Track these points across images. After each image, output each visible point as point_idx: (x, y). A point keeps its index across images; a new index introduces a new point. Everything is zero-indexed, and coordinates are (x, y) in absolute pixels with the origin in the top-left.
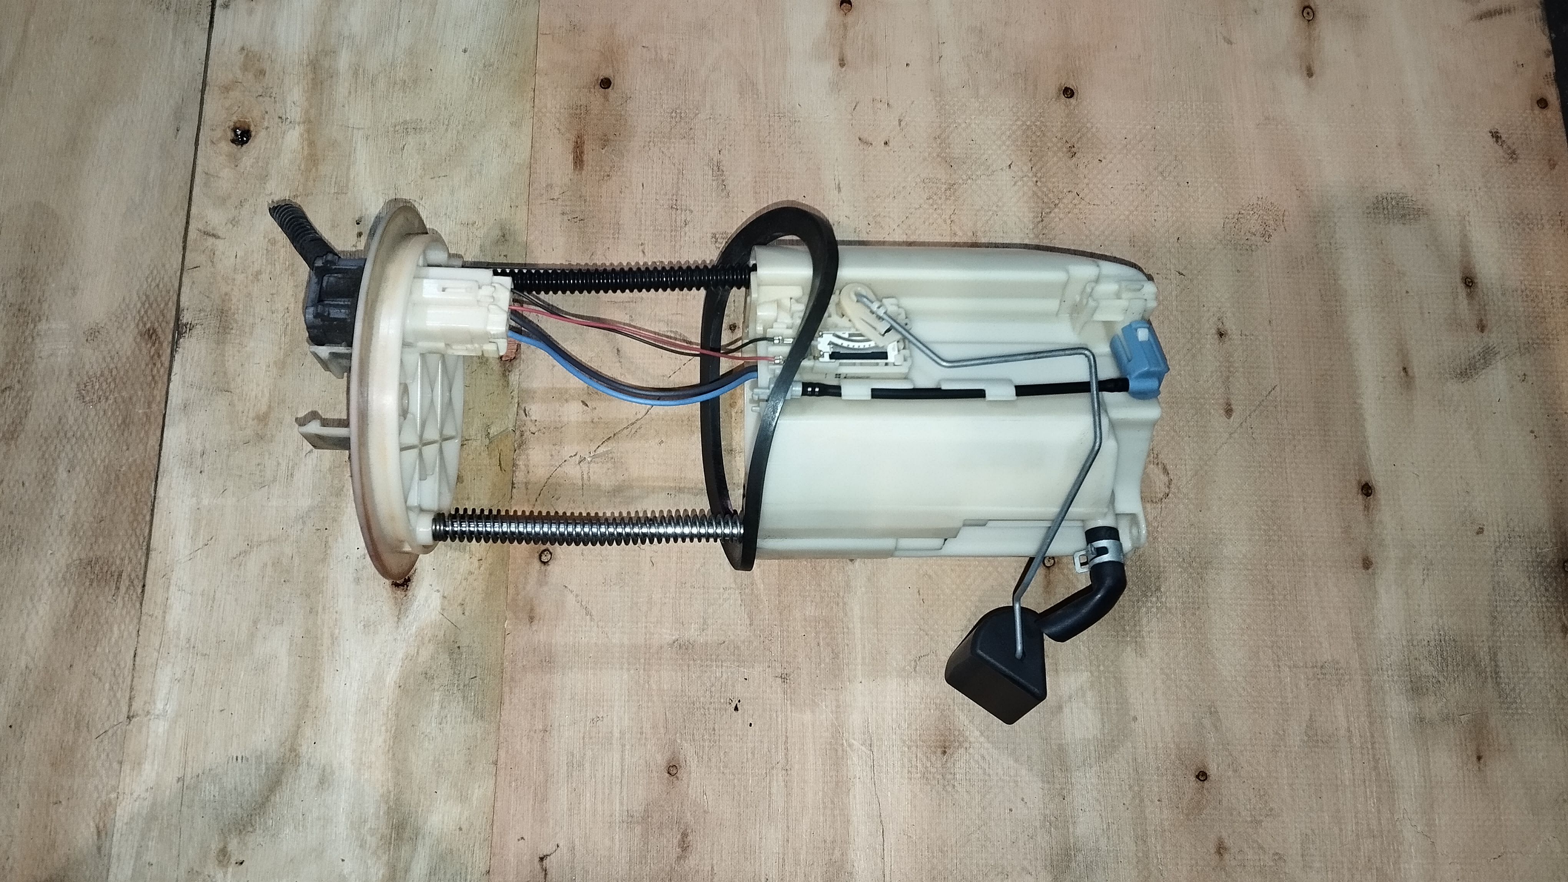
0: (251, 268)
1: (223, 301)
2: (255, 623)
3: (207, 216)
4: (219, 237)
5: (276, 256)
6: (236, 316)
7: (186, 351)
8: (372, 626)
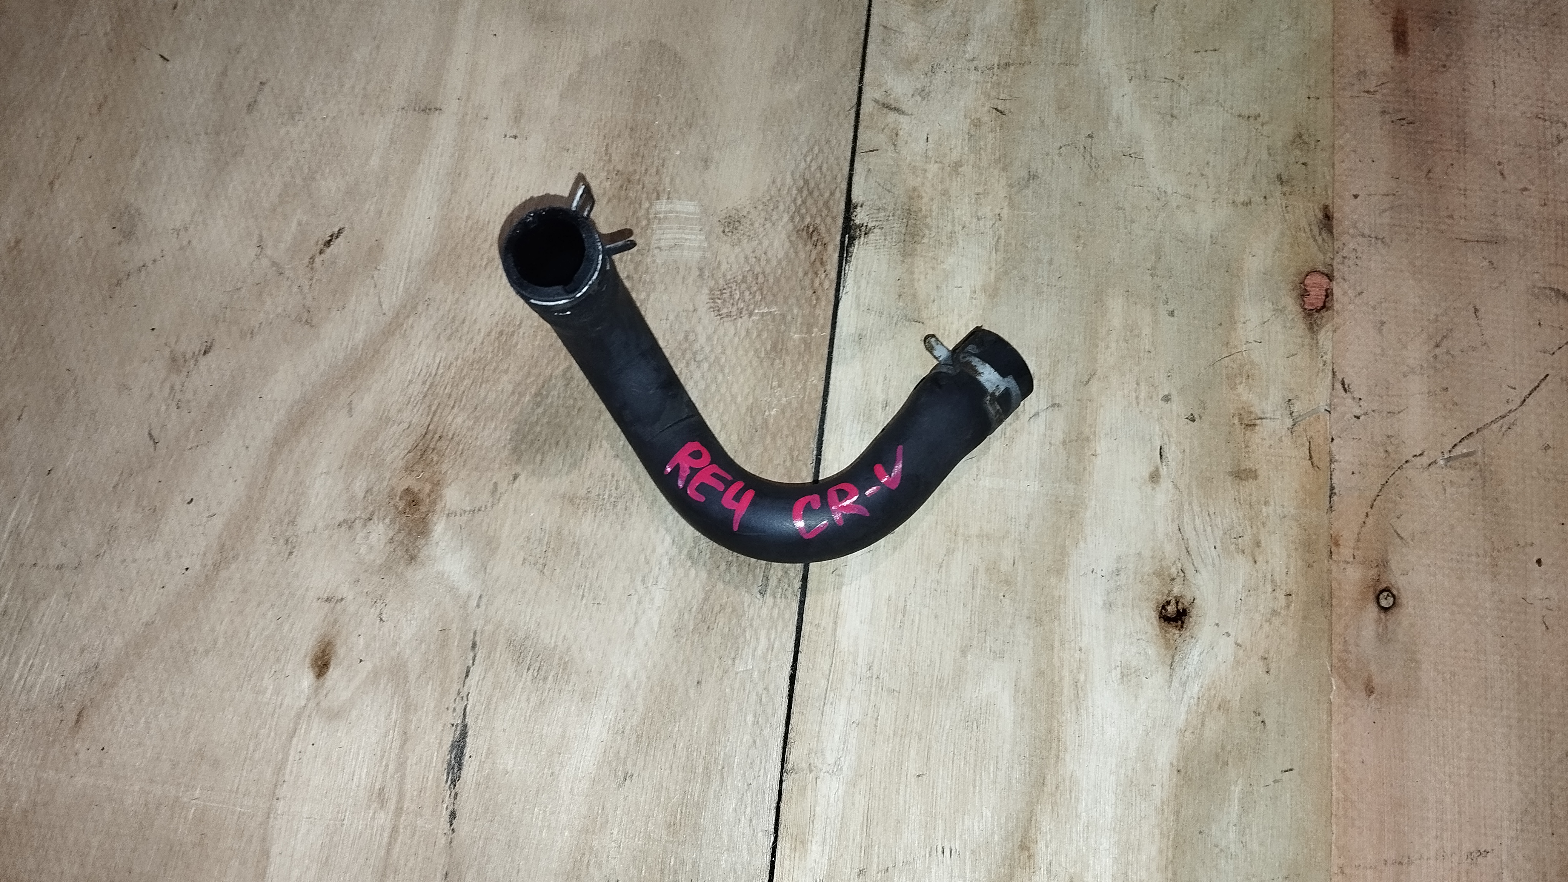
0: (948, 157)
1: (911, 198)
2: (964, 653)
3: (886, 83)
4: (903, 113)
5: (982, 143)
6: (928, 219)
7: (860, 262)
8: (1133, 676)
